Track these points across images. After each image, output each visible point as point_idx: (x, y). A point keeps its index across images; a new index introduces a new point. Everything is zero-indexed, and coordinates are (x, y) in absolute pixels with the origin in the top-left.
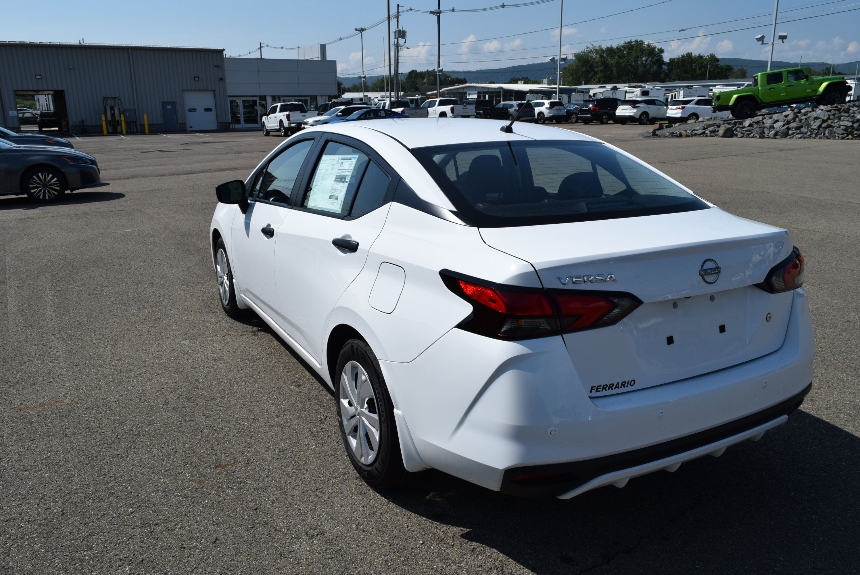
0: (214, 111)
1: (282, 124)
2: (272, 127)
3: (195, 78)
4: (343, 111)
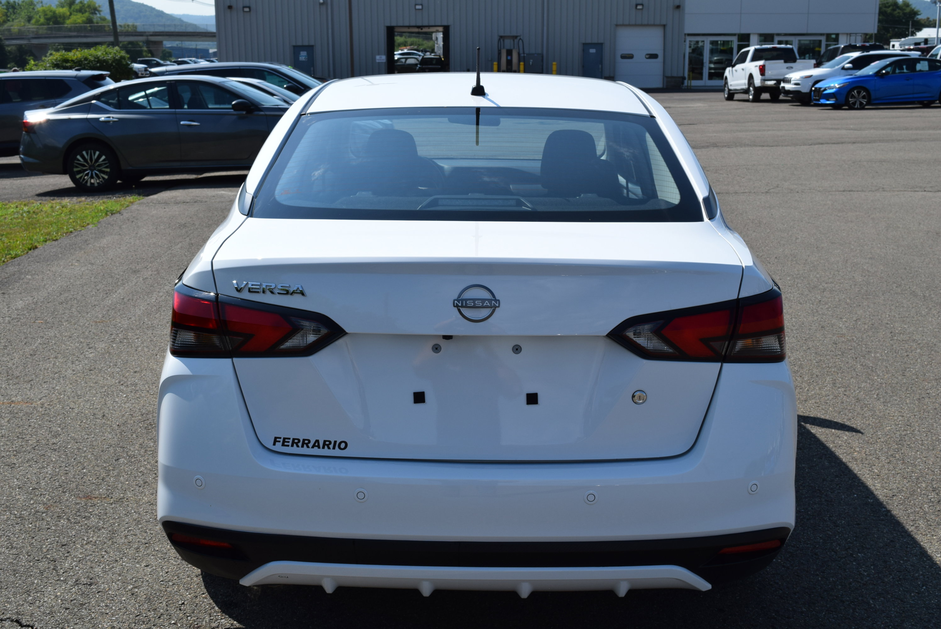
0: (660, 59)
1: (751, 81)
2: (738, 85)
3: (637, 5)
4: (853, 62)
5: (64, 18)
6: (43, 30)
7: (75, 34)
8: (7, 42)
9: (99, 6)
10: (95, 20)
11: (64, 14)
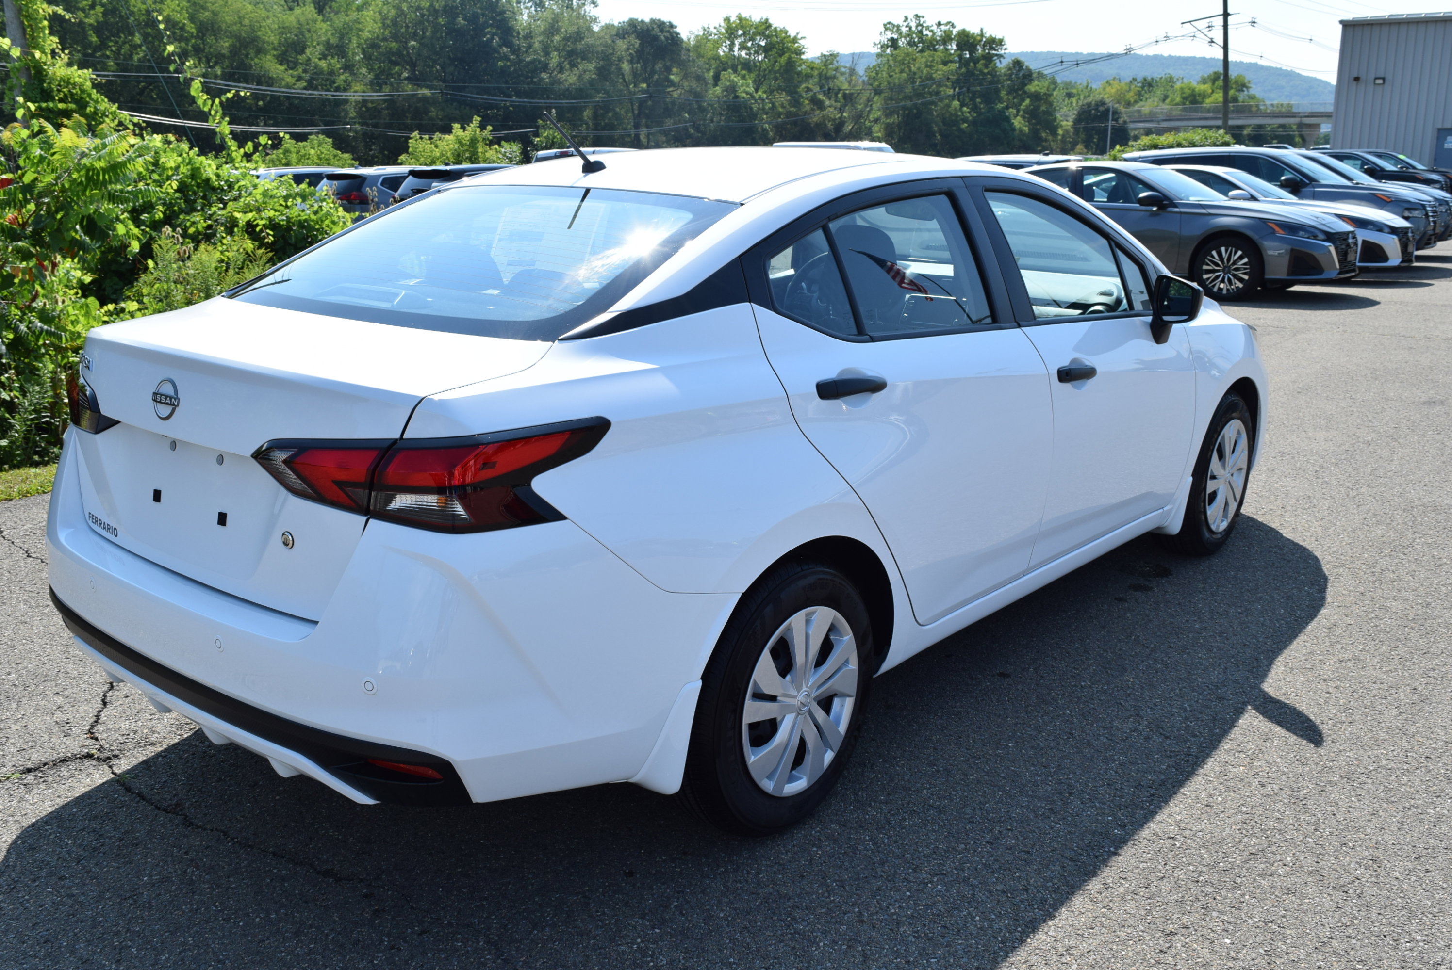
5: (1204, 96)
6: (1177, 112)
7: (1211, 115)
8: (1132, 126)
9: (1249, 82)
10: (1241, 99)
11: (1205, 91)
